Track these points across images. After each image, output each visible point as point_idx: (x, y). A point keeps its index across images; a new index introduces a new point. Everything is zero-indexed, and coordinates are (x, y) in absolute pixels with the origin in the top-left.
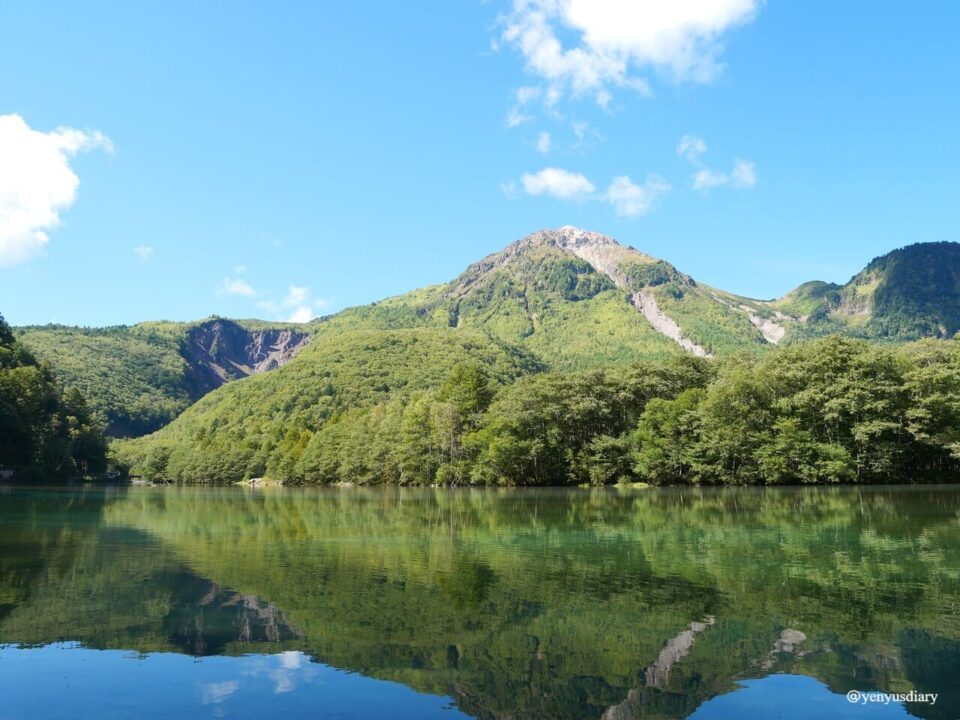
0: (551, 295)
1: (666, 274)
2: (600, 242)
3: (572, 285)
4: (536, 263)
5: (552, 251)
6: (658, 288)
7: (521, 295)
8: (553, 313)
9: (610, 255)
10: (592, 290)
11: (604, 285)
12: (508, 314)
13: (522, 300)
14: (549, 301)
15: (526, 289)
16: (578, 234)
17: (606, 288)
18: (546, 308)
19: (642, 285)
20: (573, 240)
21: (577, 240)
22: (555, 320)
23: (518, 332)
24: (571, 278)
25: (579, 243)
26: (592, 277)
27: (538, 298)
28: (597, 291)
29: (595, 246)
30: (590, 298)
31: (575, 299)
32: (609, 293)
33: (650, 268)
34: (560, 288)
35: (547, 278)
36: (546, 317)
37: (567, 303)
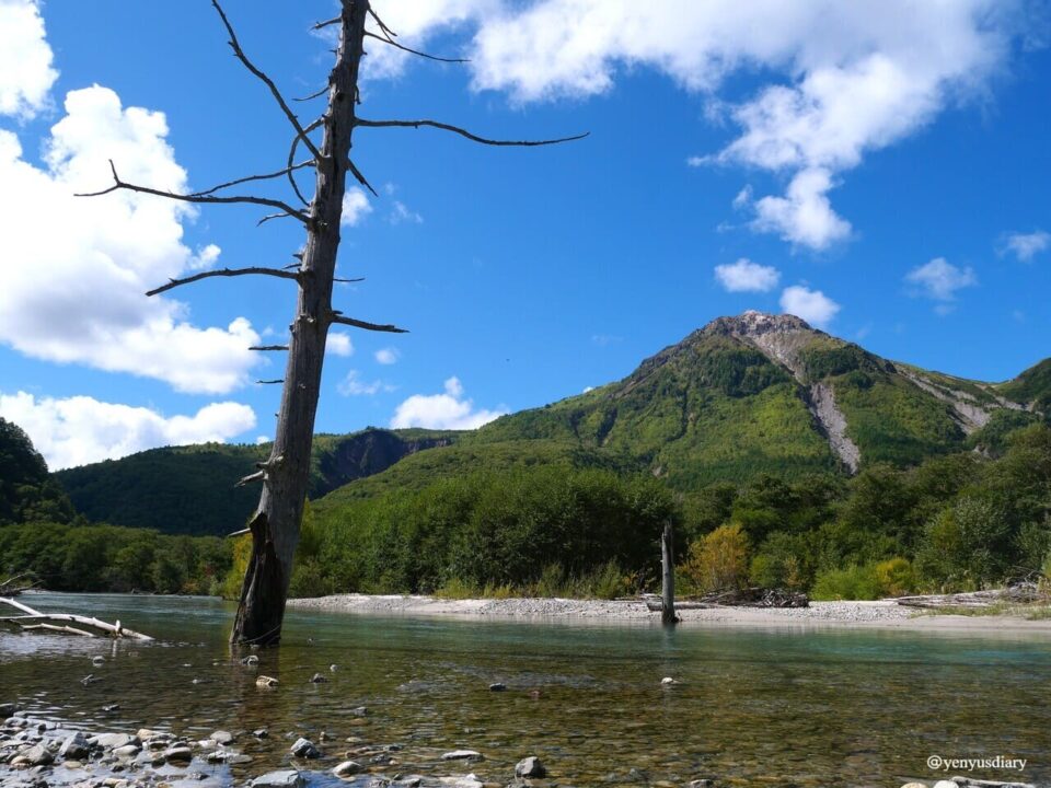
0: (712, 392)
1: (855, 359)
2: (785, 326)
3: (737, 380)
4: (702, 356)
5: (724, 341)
6: (840, 378)
7: (683, 393)
8: (711, 413)
9: (794, 341)
10: (759, 384)
11: (779, 376)
12: (661, 415)
13: (680, 399)
14: (710, 399)
15: (688, 386)
16: (760, 318)
17: (775, 382)
18: (705, 407)
19: (822, 375)
20: (753, 327)
21: (758, 326)
22: (711, 420)
23: (665, 436)
24: (736, 370)
25: (761, 329)
26: (763, 369)
27: (698, 396)
28: (765, 385)
29: (779, 331)
30: (757, 394)
31: (740, 395)
32: (779, 386)
33: (834, 355)
34: (724, 384)
35: (710, 373)
36: (703, 418)
37: (729, 400)
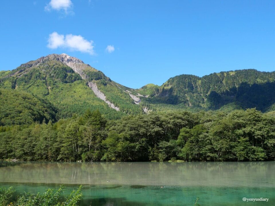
0: (56, 80)
1: (101, 76)
2: (77, 61)
3: (65, 77)
4: (51, 67)
5: (58, 62)
6: (98, 81)
7: (44, 79)
8: (57, 87)
9: (80, 67)
10: (73, 79)
11: (78, 78)
12: (38, 86)
13: (44, 81)
14: (56, 82)
15: (46, 76)
16: (68, 57)
17: (78, 79)
18: (54, 85)
19: (92, 80)
20: (66, 59)
21: (68, 59)
22: (57, 90)
23: (42, 93)
24: (65, 74)
25: (68, 61)
26: (73, 74)
27: (51, 81)
28: (75, 80)
29: (75, 62)
30: (72, 83)
31: (66, 82)
32: (80, 81)
33: (96, 74)
34: (61, 78)
35: (55, 73)
36: (54, 88)
37: (63, 83)
